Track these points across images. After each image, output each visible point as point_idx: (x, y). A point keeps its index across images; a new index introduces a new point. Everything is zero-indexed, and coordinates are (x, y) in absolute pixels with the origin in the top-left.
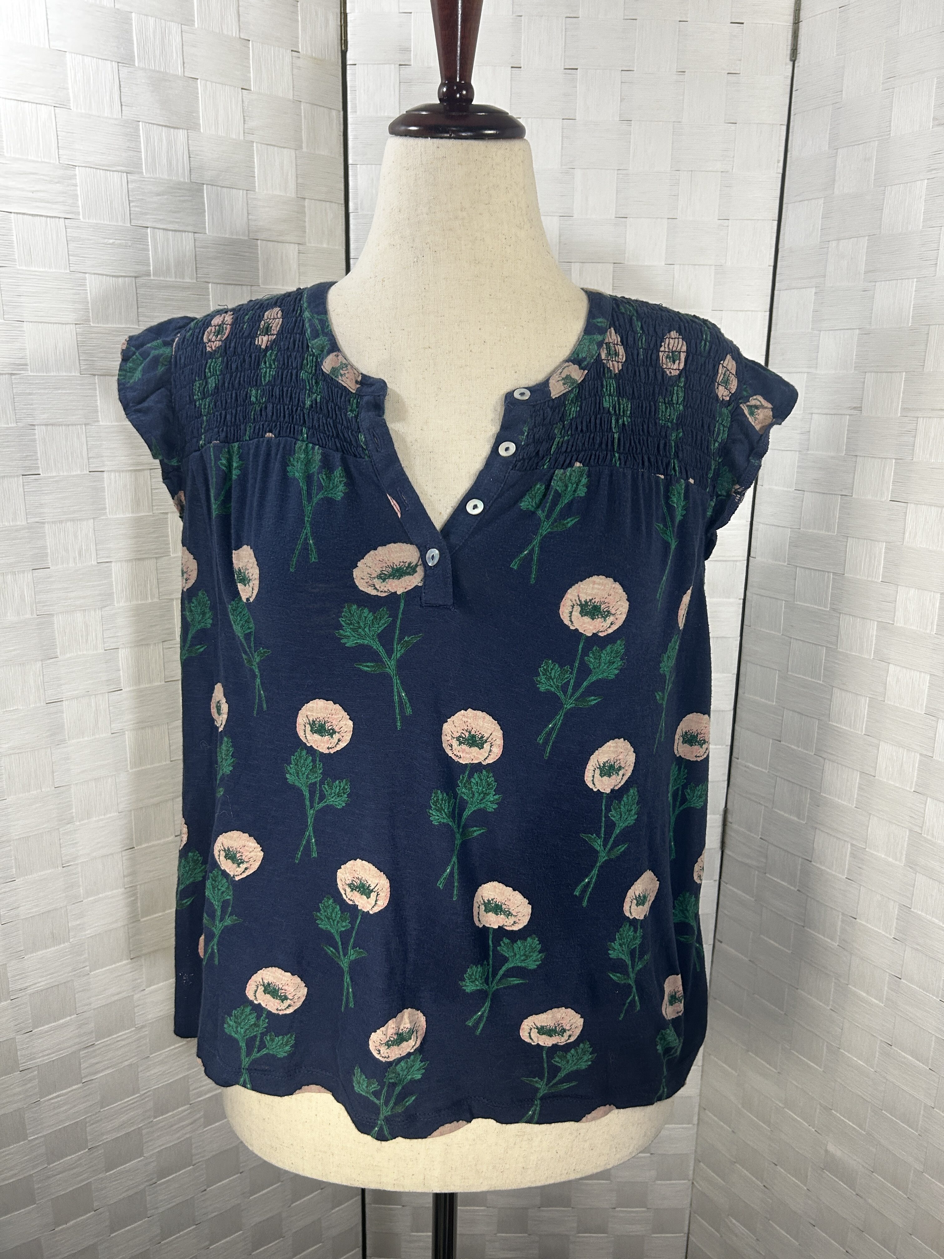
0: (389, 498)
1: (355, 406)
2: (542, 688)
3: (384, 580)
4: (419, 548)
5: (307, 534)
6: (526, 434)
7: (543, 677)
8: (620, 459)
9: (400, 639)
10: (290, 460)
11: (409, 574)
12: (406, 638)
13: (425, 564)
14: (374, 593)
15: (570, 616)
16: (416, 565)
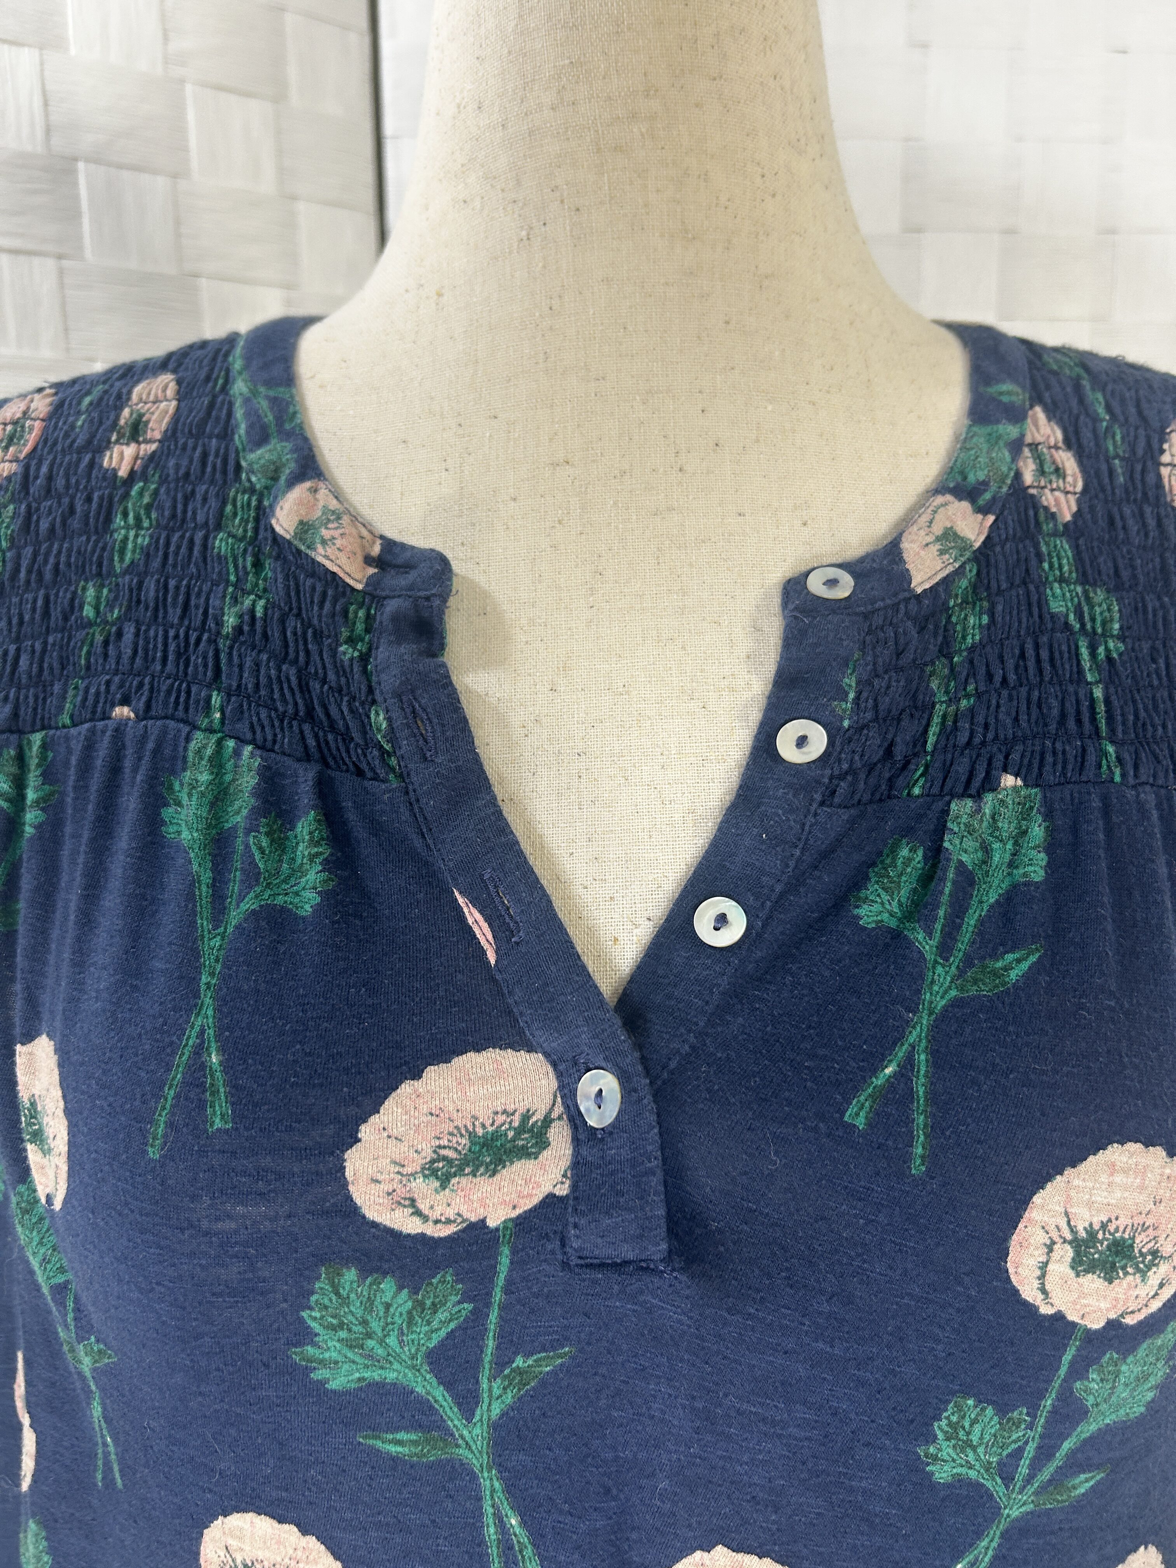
0: (461, 900)
1: (360, 627)
2: (942, 1474)
3: (445, 1181)
4: (554, 1065)
5: (202, 1032)
6: (852, 695)
7: (945, 1444)
8: (1119, 760)
9: (501, 1363)
10: (170, 788)
11: (524, 1153)
12: (519, 1362)
13: (575, 1118)
14: (411, 1226)
15: (1042, 1277)
16: (547, 1121)
